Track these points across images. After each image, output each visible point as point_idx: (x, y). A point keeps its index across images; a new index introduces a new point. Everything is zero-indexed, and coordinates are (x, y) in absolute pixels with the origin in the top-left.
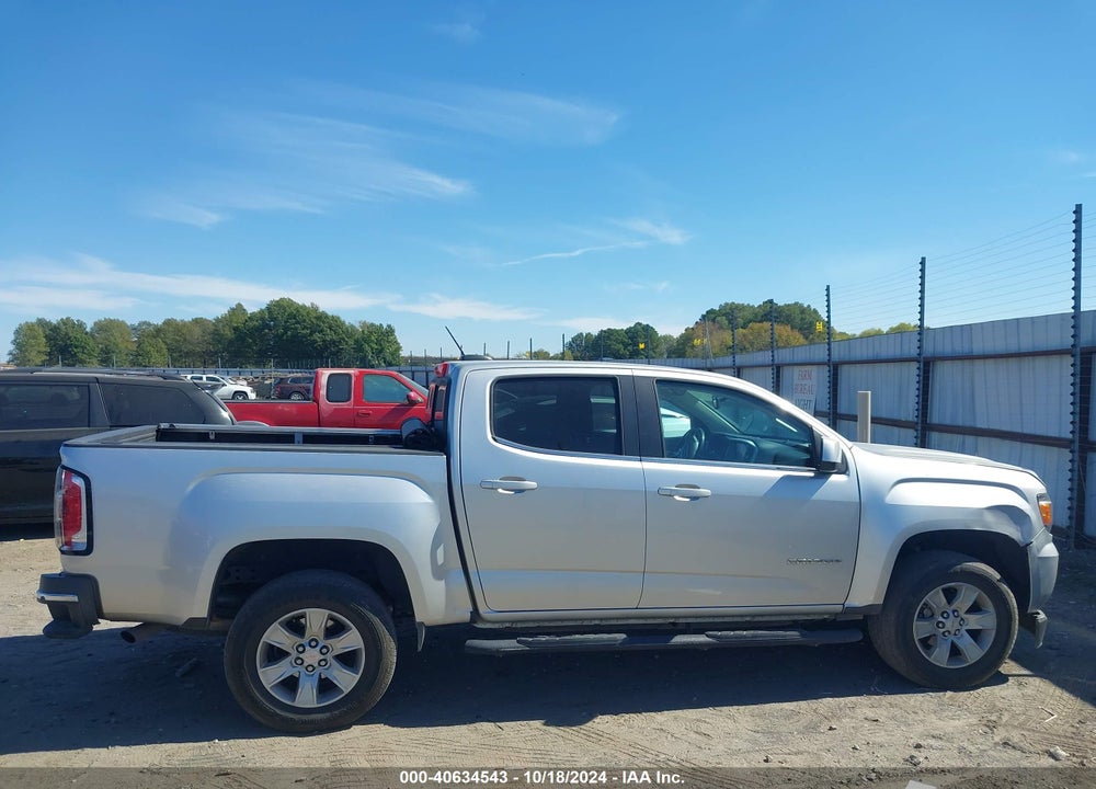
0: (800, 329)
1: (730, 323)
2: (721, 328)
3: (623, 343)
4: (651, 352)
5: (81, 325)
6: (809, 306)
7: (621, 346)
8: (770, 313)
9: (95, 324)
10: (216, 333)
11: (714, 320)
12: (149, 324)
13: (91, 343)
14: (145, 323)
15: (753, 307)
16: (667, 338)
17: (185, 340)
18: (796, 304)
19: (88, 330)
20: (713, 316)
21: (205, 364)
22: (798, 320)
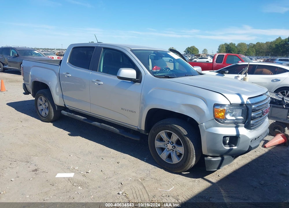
5: (234, 44)
9: (238, 44)
10: (270, 46)
12: (252, 44)
13: (236, 49)
14: (251, 43)
17: (261, 48)
19: (236, 46)
21: (266, 55)
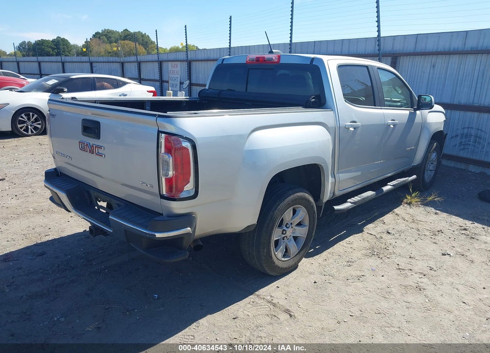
0: (142, 45)
1: (108, 40)
2: (104, 42)
3: (51, 48)
4: (68, 53)
6: (145, 34)
7: (50, 49)
8: (127, 36)
11: (99, 38)
15: (118, 32)
16: (75, 46)
18: (139, 32)
20: (99, 36)
22: (141, 40)
